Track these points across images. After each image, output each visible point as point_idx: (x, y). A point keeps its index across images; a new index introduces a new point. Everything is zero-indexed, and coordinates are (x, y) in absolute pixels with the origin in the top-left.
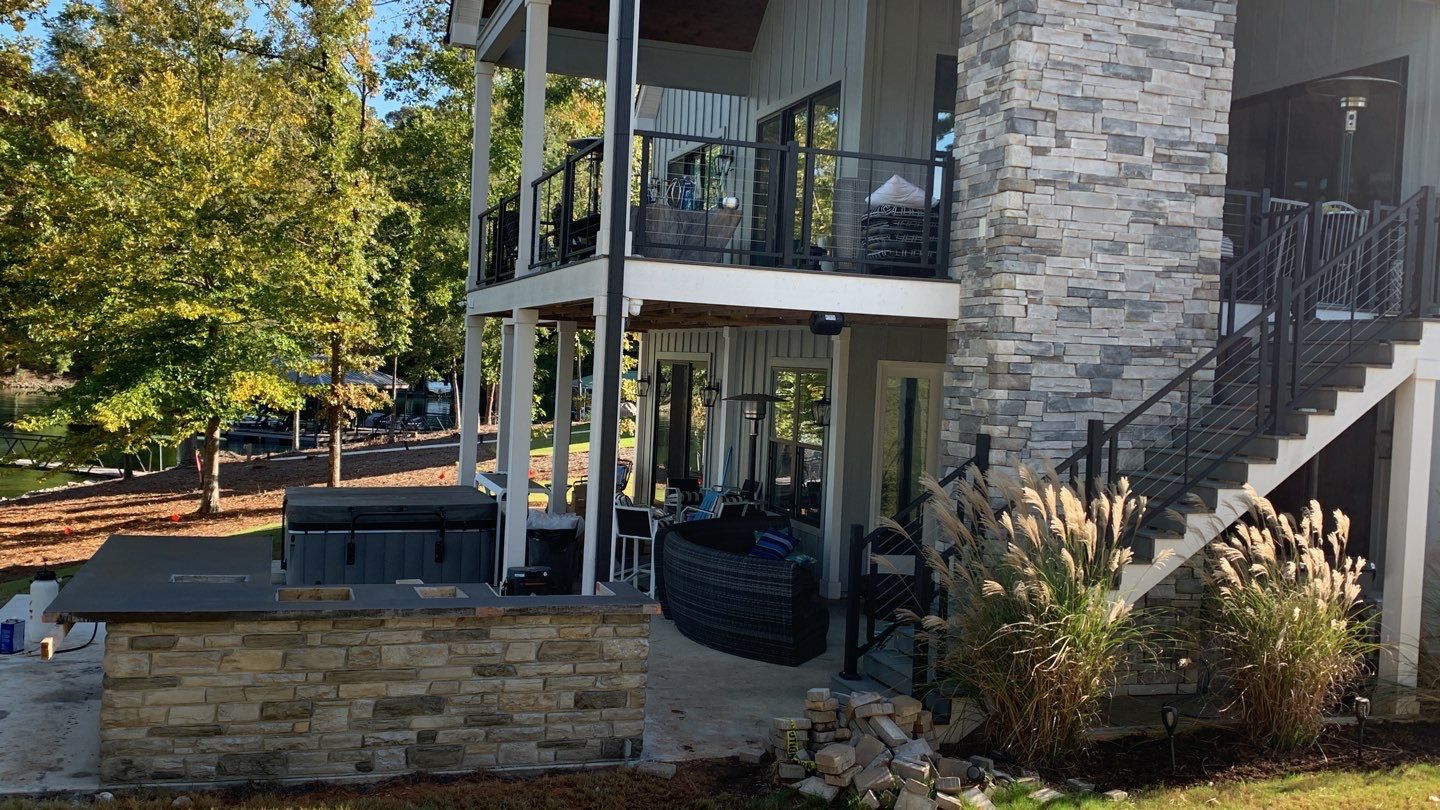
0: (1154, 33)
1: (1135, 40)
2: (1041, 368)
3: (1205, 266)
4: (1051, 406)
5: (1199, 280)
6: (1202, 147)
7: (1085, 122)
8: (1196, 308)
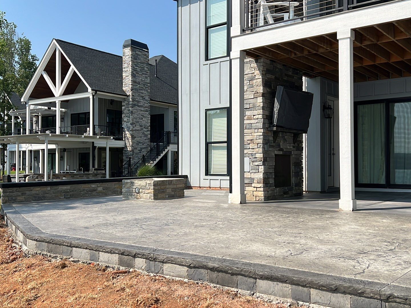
0: (143, 114)
5: (148, 140)
6: (148, 126)
7: (137, 124)
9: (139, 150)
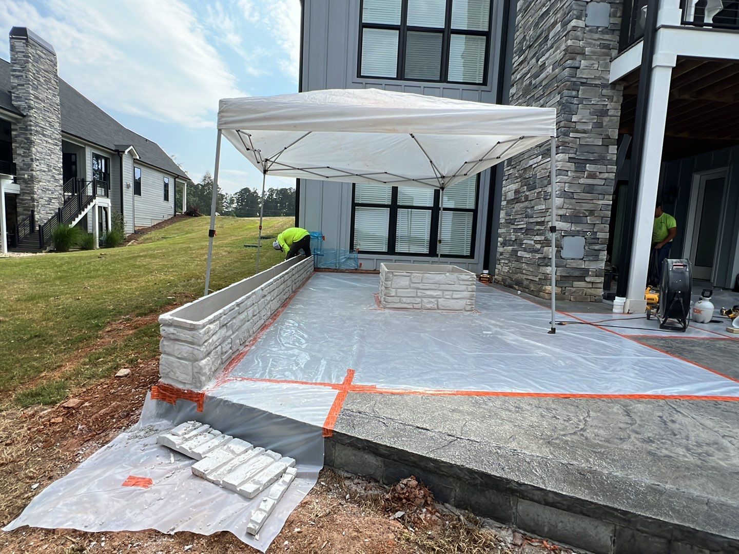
0: (51, 149)
1: (49, 150)
2: (41, 200)
3: (61, 186)
4: (42, 206)
5: (60, 188)
6: (59, 167)
8: (60, 192)
9: (46, 201)
